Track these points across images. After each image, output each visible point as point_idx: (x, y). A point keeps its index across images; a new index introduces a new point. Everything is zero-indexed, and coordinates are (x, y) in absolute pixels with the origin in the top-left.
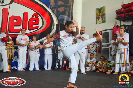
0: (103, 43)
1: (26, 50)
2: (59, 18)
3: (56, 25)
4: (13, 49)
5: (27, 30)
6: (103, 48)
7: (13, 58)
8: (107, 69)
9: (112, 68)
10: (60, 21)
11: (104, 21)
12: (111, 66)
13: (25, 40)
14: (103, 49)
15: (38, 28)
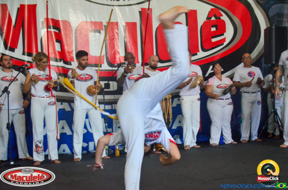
3: (265, 30)
4: (169, 99)
5: (199, 51)
7: (171, 120)
13: (192, 76)
15: (225, 44)
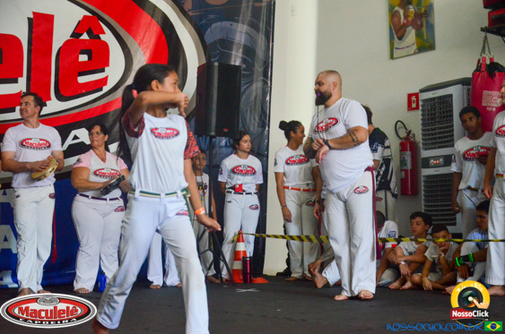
0: (426, 149)
1: (50, 196)
2: (209, 38)
3: (198, 69)
5: (50, 99)
6: (426, 172)
8: (448, 276)
9: (474, 266)
10: (214, 50)
11: (426, 45)
12: (466, 258)
13: (38, 147)
14: (428, 177)
